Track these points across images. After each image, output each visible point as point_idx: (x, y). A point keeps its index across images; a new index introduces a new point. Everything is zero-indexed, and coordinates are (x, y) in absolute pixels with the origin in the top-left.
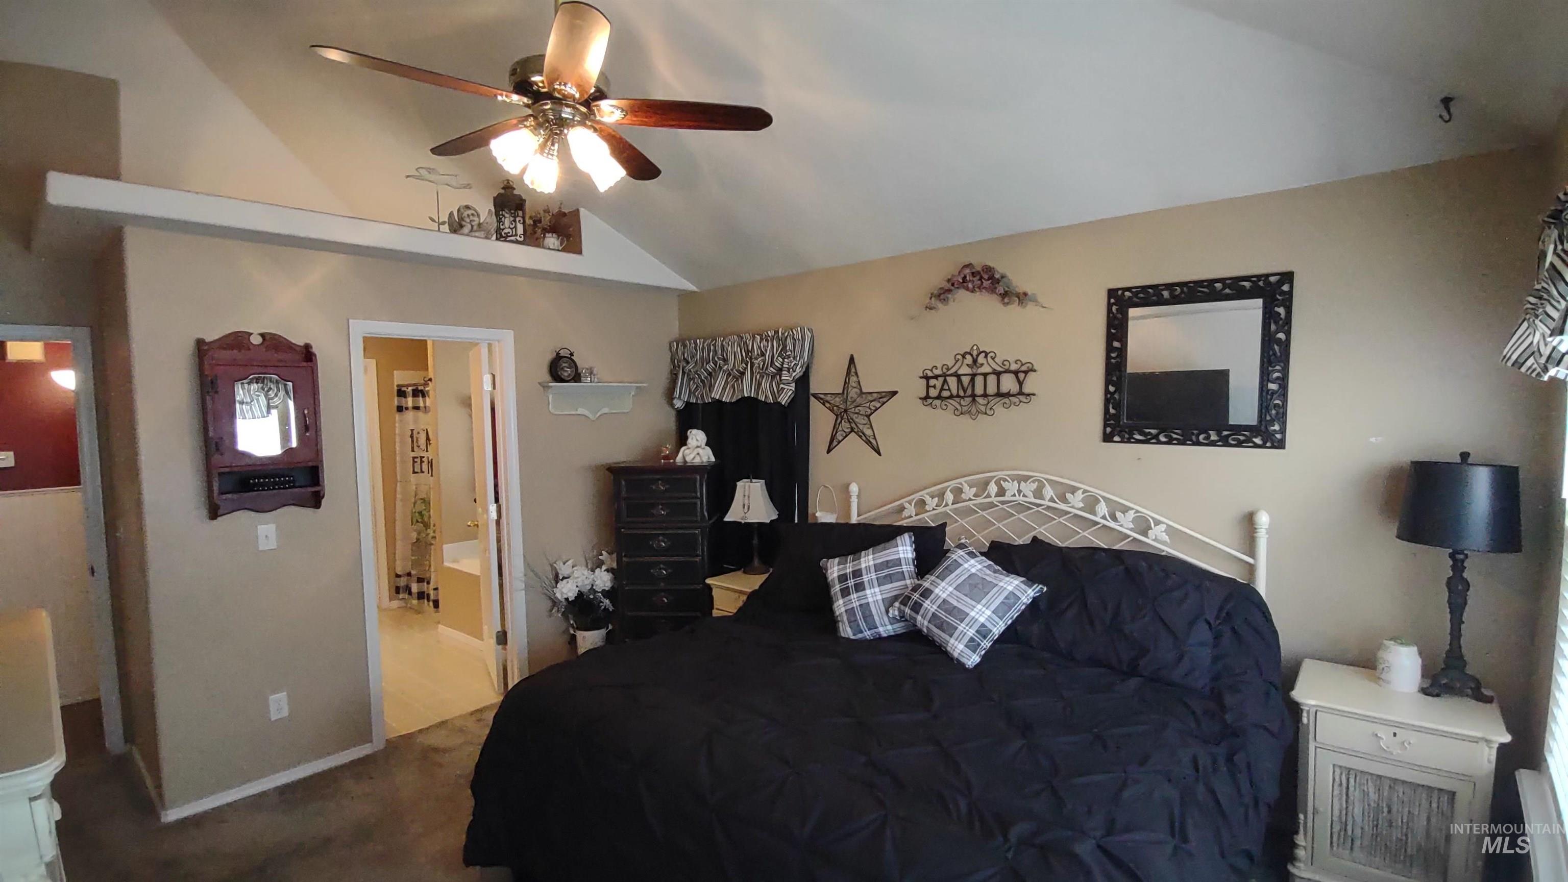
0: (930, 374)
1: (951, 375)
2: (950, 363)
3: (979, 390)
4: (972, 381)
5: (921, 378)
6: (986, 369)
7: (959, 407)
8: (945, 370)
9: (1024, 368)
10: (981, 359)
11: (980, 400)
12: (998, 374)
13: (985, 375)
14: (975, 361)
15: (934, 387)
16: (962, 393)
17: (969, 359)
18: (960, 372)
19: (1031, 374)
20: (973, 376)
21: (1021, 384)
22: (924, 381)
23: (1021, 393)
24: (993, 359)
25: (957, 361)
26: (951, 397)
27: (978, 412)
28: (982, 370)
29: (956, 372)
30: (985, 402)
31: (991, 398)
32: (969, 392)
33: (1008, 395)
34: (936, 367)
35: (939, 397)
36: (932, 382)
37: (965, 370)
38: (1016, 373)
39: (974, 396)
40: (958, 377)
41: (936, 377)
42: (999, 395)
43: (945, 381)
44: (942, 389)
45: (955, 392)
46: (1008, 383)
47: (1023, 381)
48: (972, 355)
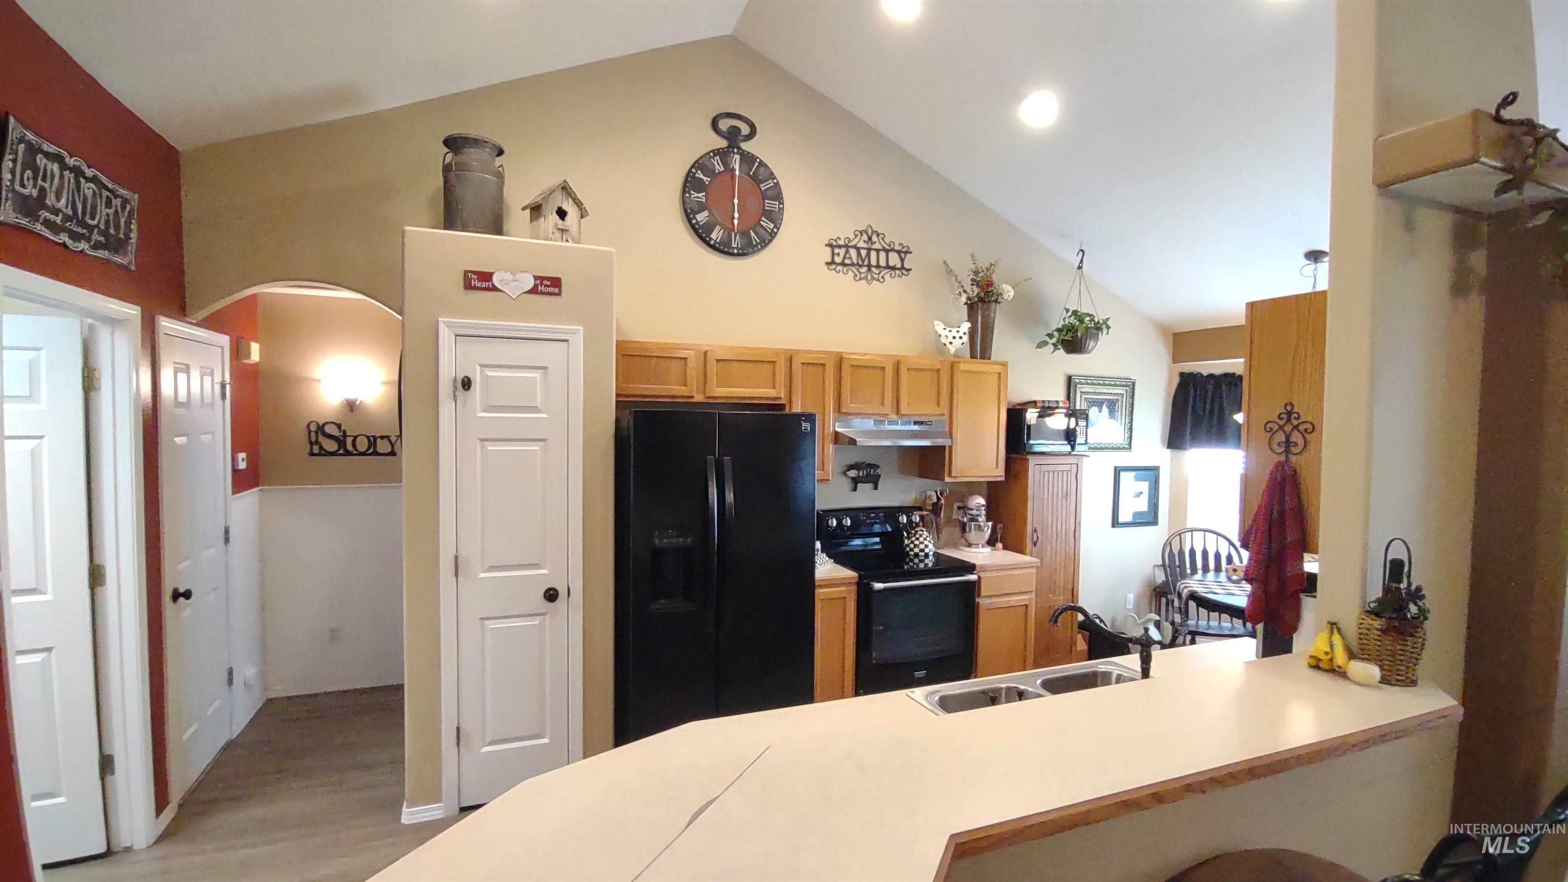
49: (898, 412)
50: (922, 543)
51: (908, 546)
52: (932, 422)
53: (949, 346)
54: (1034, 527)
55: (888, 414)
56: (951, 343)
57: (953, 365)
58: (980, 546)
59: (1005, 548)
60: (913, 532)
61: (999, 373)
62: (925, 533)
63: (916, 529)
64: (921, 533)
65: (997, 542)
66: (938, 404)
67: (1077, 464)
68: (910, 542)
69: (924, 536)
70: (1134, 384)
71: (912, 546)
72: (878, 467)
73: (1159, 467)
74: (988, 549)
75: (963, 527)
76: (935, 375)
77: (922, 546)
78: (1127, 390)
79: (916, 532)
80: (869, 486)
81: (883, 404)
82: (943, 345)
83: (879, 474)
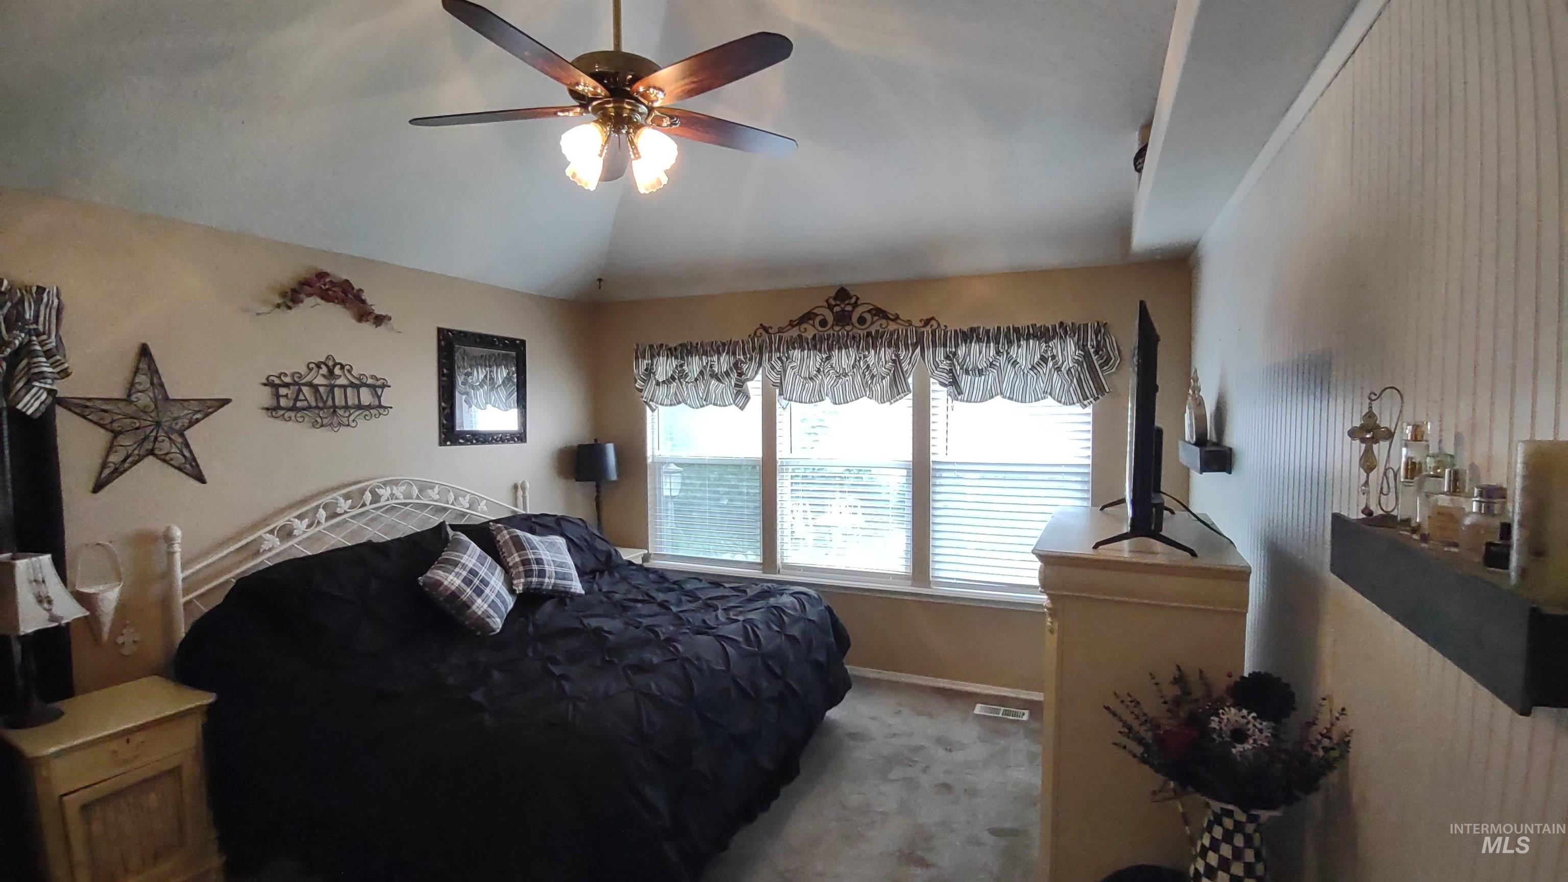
0: (277, 381)
1: (305, 384)
2: (303, 370)
3: (339, 401)
4: (331, 391)
5: (265, 385)
6: (342, 381)
7: (319, 420)
8: (297, 379)
9: (379, 383)
10: (337, 371)
11: (341, 412)
12: (357, 387)
13: (344, 387)
14: (331, 372)
15: (286, 396)
16: (321, 405)
17: (324, 370)
18: (316, 382)
19: (386, 389)
20: (332, 387)
21: (379, 398)
22: (268, 389)
23: (380, 406)
24: (349, 371)
25: (311, 370)
26: (309, 408)
27: (340, 424)
28: (339, 382)
29: (311, 382)
30: (347, 414)
31: (352, 411)
32: (330, 403)
33: (369, 407)
34: (286, 375)
35: (294, 408)
36: (282, 391)
37: (319, 381)
38: (373, 387)
39: (335, 408)
40: (315, 388)
41: (287, 385)
42: (359, 407)
43: (300, 390)
44: (296, 399)
45: (313, 404)
46: (366, 397)
47: (381, 395)
48: (327, 366)
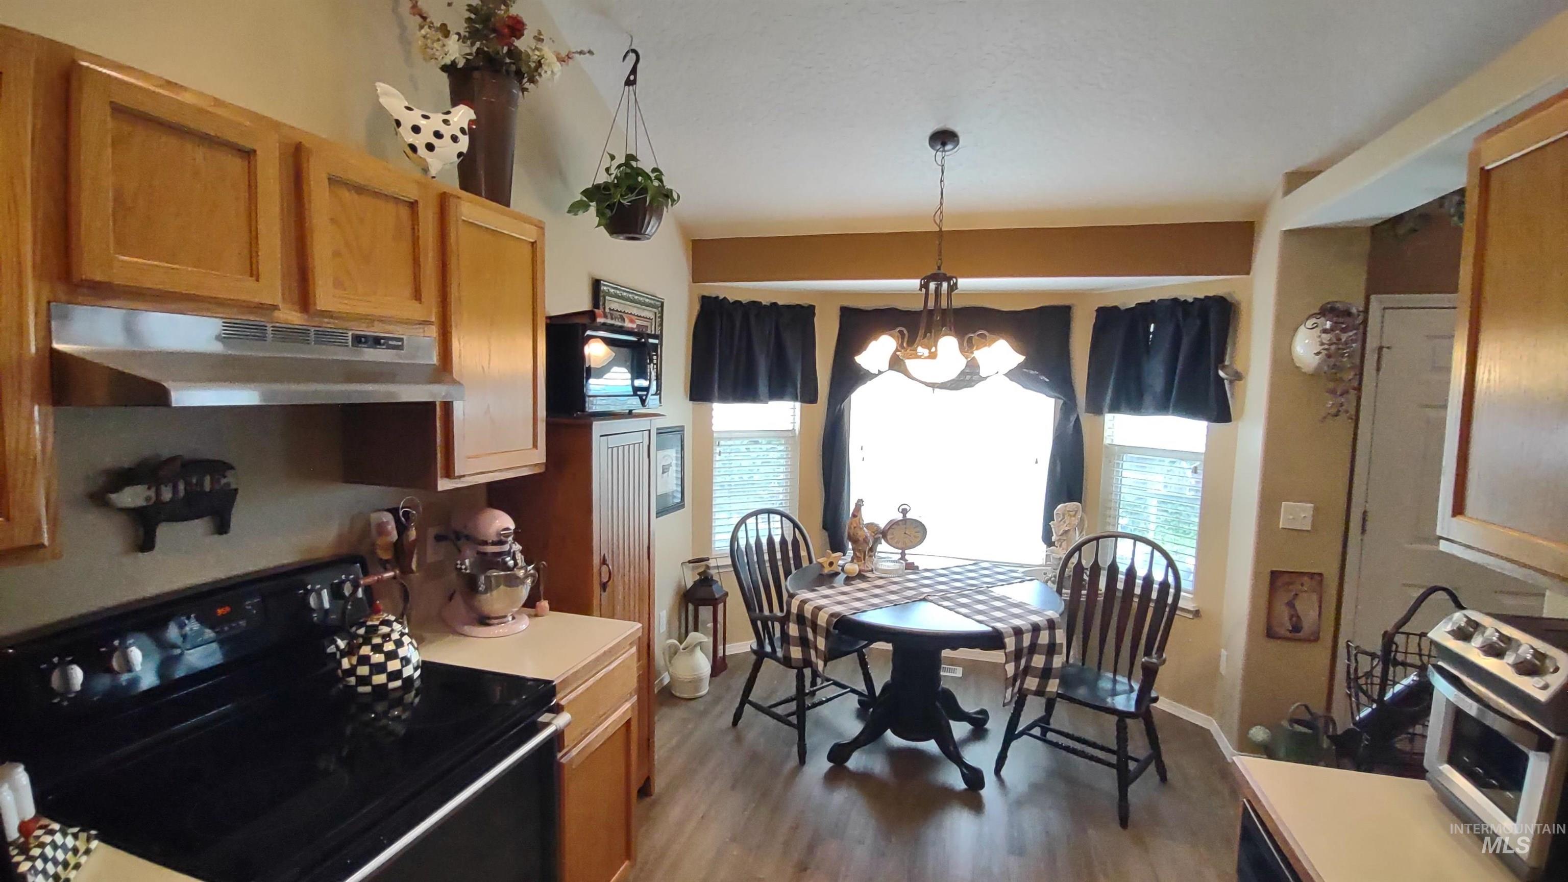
49: (305, 301)
50: (391, 655)
51: (351, 672)
52: (401, 340)
53: (422, 151)
54: (602, 555)
55: (275, 307)
56: (430, 147)
57: (443, 201)
58: (510, 618)
59: (556, 607)
60: (362, 631)
61: (533, 244)
62: (397, 627)
63: (369, 623)
64: (385, 629)
65: (539, 600)
66: (417, 295)
67: (649, 430)
68: (354, 660)
69: (395, 636)
70: (662, 304)
71: (363, 670)
72: (232, 468)
73: (683, 427)
74: (524, 623)
75: (470, 586)
76: (404, 212)
77: (394, 665)
78: (656, 313)
79: (373, 630)
80: (199, 527)
81: (254, 273)
82: (408, 150)
83: (233, 486)
